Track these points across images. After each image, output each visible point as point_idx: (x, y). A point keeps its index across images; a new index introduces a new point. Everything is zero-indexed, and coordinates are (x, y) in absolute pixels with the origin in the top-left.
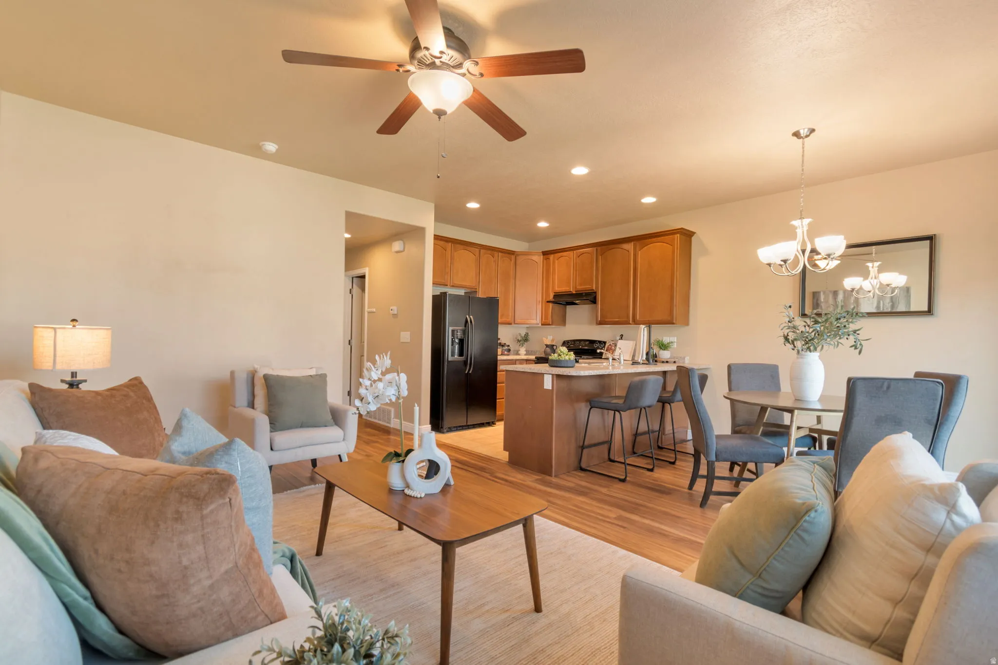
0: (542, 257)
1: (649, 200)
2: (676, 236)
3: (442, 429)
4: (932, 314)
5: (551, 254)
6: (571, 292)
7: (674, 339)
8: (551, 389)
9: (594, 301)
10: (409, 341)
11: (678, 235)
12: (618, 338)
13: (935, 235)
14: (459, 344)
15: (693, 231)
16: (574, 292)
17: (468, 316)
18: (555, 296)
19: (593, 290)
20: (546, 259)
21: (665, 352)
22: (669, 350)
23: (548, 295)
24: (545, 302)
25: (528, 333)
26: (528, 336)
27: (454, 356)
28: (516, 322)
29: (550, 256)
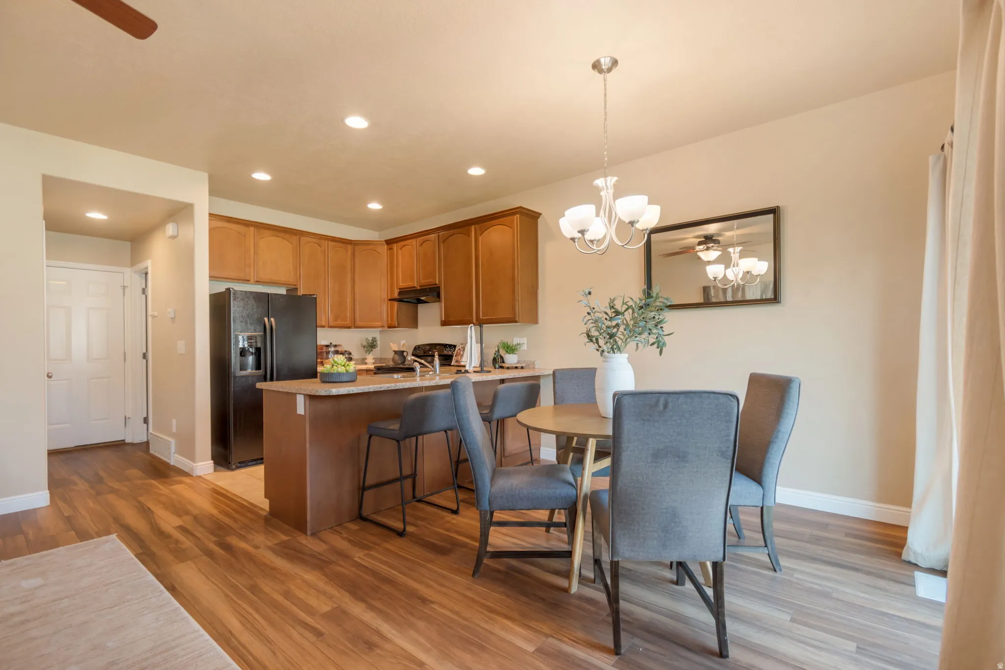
0: (386, 246)
1: (476, 171)
2: (515, 216)
3: (230, 465)
4: (778, 302)
5: (396, 242)
6: (415, 287)
7: (524, 340)
8: (303, 414)
9: (439, 298)
10: (184, 353)
11: (518, 216)
13: (778, 207)
14: (256, 355)
15: (540, 212)
16: (419, 288)
17: (266, 319)
18: (400, 293)
19: (436, 284)
20: (389, 250)
21: (513, 356)
22: (516, 354)
23: (392, 291)
24: (390, 300)
25: (375, 338)
26: (376, 341)
27: (246, 370)
28: (356, 325)
29: (393, 245)
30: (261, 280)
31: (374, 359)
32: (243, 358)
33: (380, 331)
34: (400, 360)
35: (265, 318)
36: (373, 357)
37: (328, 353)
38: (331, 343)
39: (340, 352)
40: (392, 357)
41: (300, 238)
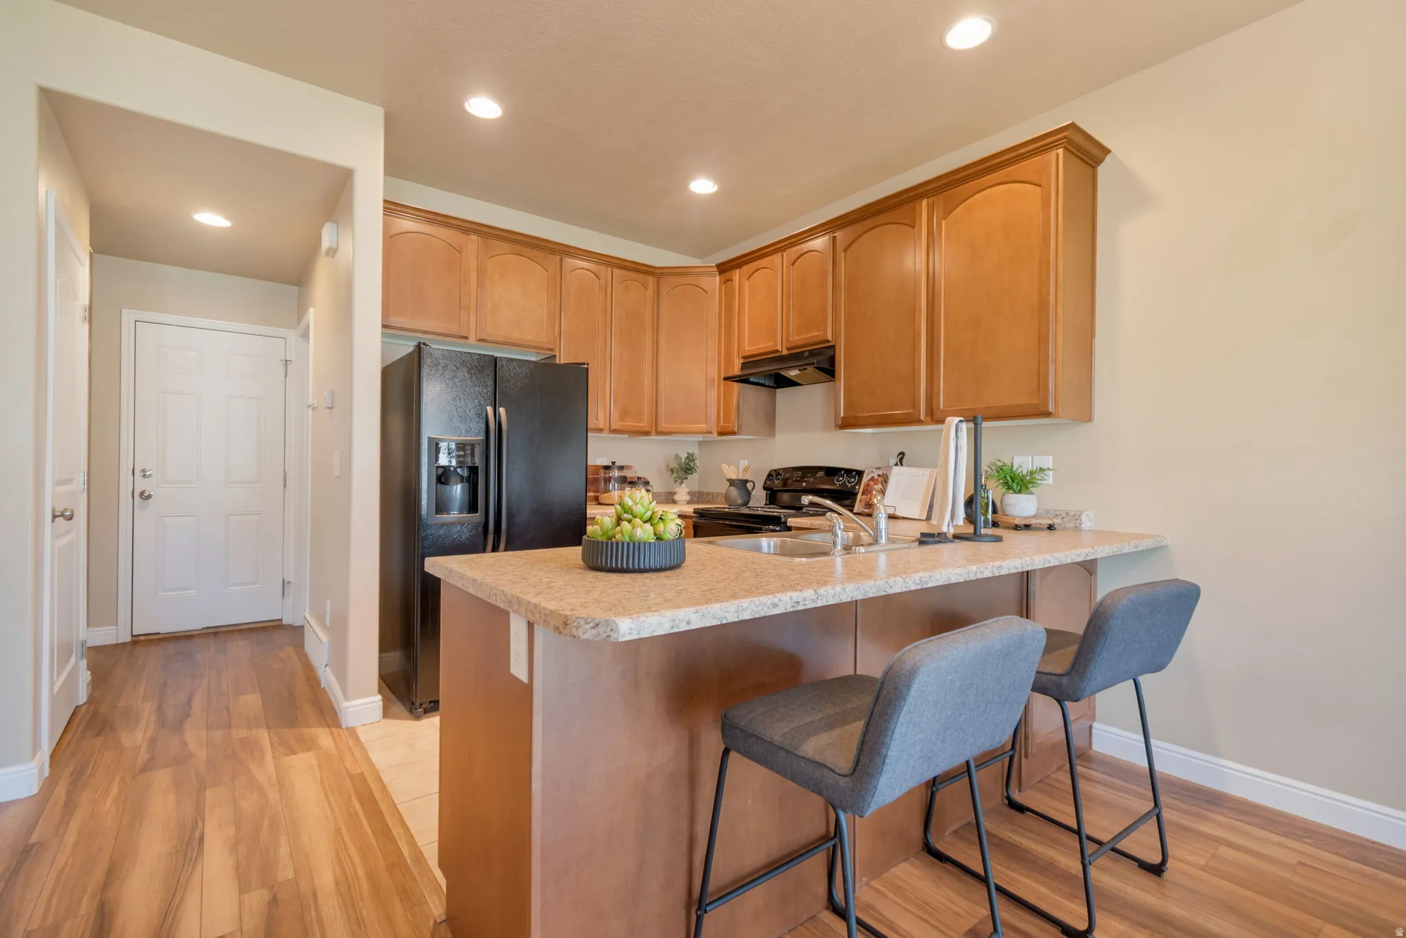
0: (718, 277)
1: (968, 35)
2: (1058, 153)
3: (411, 706)
5: (739, 266)
6: (777, 351)
7: (1048, 461)
9: (829, 371)
10: (340, 473)
11: (1061, 151)
12: (894, 460)
14: (468, 482)
15: (1109, 146)
16: (785, 352)
17: (490, 410)
18: (744, 366)
19: (828, 341)
20: (725, 283)
21: (1022, 497)
22: (1032, 493)
23: (729, 362)
24: (725, 379)
25: (693, 455)
26: (693, 460)
27: (447, 511)
28: (660, 429)
29: (733, 272)
30: (488, 338)
31: (688, 493)
32: (442, 486)
33: (700, 442)
34: (741, 499)
35: (488, 407)
36: (687, 490)
37: (607, 480)
38: (614, 463)
39: (629, 480)
40: (724, 492)
41: (561, 258)
